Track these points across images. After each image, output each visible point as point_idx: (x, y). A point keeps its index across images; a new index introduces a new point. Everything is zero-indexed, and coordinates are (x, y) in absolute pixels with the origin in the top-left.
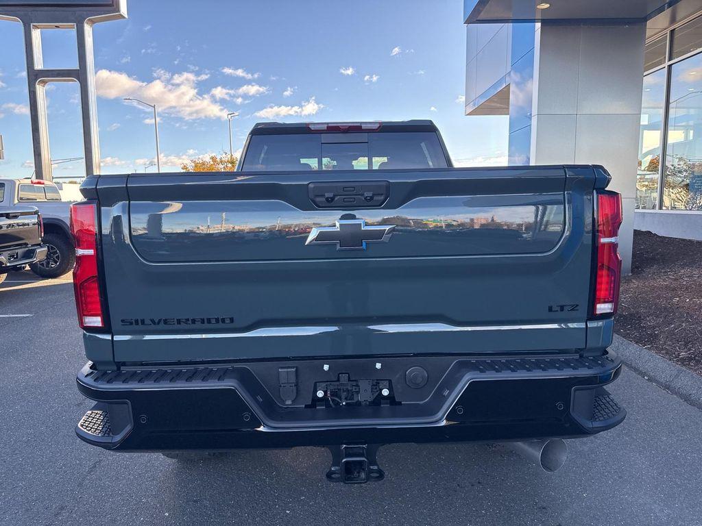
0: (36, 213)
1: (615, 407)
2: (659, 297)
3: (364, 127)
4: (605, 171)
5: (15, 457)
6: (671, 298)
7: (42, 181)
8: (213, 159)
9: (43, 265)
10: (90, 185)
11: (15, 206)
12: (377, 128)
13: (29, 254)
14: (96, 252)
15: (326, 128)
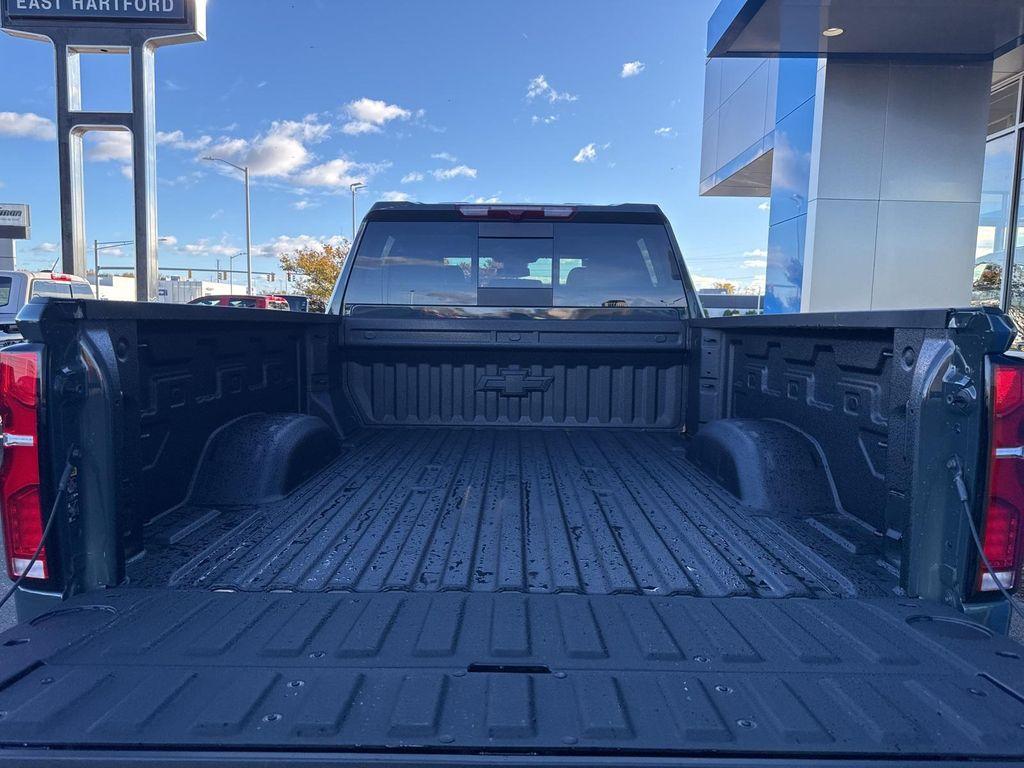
3: (548, 212)
4: (1007, 321)
7: (67, 276)
8: (328, 249)
12: (567, 215)
14: (38, 440)
15: (486, 213)
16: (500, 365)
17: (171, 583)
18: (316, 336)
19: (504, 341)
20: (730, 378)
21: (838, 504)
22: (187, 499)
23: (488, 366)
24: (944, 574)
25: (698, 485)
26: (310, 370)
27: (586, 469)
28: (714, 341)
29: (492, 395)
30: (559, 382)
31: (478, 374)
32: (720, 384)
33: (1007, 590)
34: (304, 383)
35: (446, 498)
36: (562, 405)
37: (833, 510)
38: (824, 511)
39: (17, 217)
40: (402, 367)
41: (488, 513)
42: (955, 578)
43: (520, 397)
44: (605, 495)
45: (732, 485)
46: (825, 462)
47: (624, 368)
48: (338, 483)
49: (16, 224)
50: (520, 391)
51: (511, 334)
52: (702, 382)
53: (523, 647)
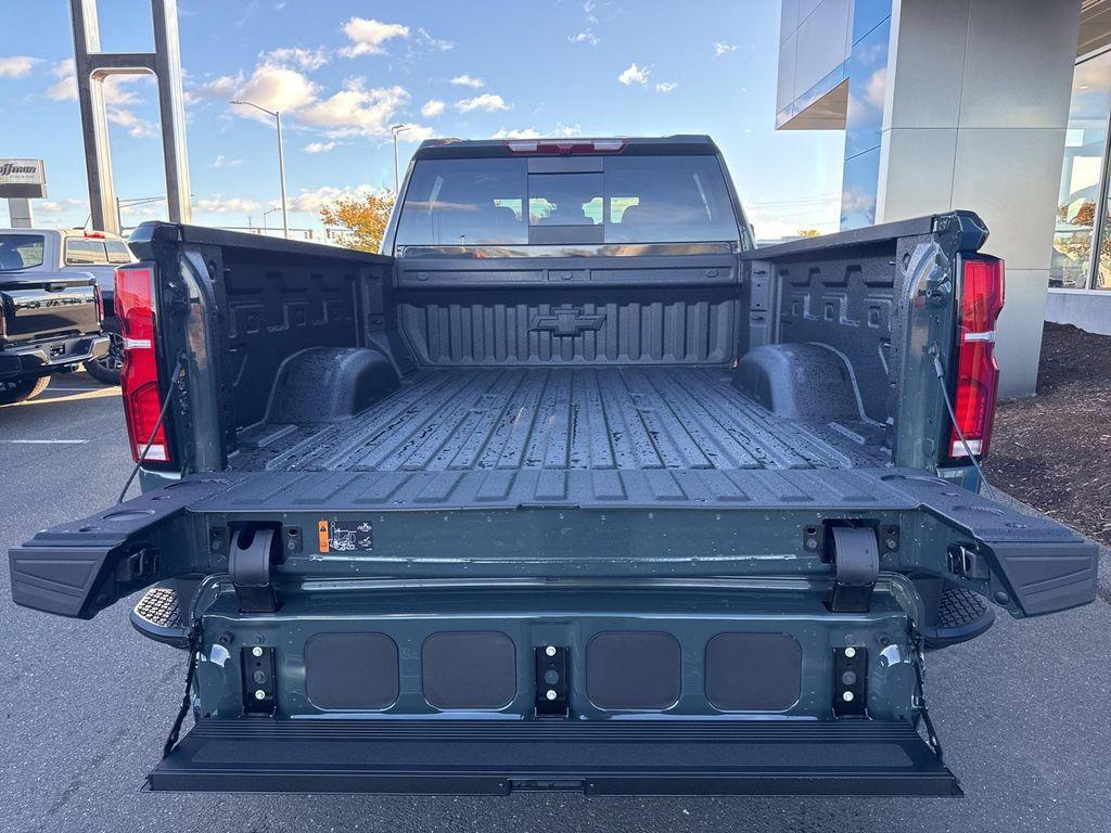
0: (91, 283)
1: (977, 607)
2: (1076, 432)
3: (598, 146)
4: (979, 222)
5: (55, 654)
6: (1098, 435)
7: (100, 233)
8: (372, 200)
9: (104, 364)
10: (144, 237)
11: (59, 273)
12: (617, 148)
13: (82, 347)
14: (155, 344)
15: (535, 149)
16: (552, 305)
17: (268, 469)
18: (371, 277)
19: (556, 279)
20: (779, 309)
21: (862, 412)
22: (266, 418)
23: (541, 306)
24: (926, 445)
25: (737, 403)
26: (367, 311)
27: (633, 395)
28: (764, 272)
29: (545, 335)
30: (612, 321)
31: (532, 316)
32: (768, 317)
33: (975, 456)
34: (361, 324)
35: (500, 417)
36: (615, 344)
37: (858, 418)
38: (849, 418)
39: (31, 174)
40: (455, 308)
41: (539, 426)
42: (933, 448)
43: (573, 336)
44: (648, 412)
45: (766, 401)
46: (852, 375)
47: (676, 304)
48: (400, 407)
49: (30, 181)
50: (572, 330)
51: (562, 273)
52: (752, 314)
53: (561, 493)
